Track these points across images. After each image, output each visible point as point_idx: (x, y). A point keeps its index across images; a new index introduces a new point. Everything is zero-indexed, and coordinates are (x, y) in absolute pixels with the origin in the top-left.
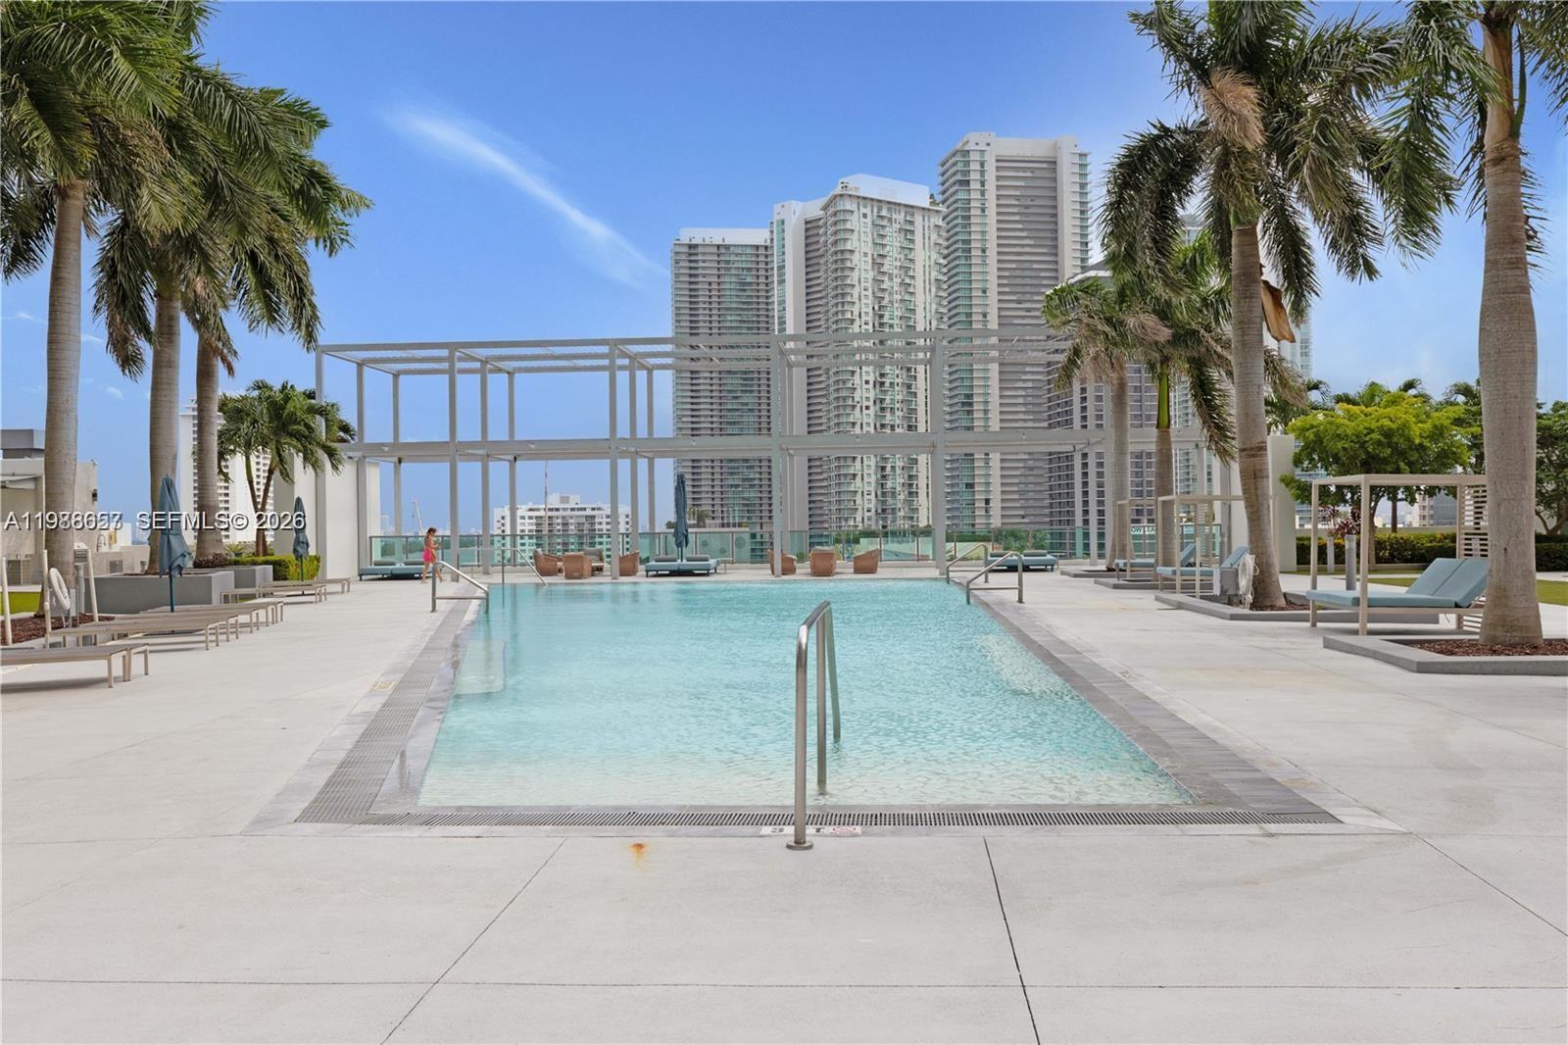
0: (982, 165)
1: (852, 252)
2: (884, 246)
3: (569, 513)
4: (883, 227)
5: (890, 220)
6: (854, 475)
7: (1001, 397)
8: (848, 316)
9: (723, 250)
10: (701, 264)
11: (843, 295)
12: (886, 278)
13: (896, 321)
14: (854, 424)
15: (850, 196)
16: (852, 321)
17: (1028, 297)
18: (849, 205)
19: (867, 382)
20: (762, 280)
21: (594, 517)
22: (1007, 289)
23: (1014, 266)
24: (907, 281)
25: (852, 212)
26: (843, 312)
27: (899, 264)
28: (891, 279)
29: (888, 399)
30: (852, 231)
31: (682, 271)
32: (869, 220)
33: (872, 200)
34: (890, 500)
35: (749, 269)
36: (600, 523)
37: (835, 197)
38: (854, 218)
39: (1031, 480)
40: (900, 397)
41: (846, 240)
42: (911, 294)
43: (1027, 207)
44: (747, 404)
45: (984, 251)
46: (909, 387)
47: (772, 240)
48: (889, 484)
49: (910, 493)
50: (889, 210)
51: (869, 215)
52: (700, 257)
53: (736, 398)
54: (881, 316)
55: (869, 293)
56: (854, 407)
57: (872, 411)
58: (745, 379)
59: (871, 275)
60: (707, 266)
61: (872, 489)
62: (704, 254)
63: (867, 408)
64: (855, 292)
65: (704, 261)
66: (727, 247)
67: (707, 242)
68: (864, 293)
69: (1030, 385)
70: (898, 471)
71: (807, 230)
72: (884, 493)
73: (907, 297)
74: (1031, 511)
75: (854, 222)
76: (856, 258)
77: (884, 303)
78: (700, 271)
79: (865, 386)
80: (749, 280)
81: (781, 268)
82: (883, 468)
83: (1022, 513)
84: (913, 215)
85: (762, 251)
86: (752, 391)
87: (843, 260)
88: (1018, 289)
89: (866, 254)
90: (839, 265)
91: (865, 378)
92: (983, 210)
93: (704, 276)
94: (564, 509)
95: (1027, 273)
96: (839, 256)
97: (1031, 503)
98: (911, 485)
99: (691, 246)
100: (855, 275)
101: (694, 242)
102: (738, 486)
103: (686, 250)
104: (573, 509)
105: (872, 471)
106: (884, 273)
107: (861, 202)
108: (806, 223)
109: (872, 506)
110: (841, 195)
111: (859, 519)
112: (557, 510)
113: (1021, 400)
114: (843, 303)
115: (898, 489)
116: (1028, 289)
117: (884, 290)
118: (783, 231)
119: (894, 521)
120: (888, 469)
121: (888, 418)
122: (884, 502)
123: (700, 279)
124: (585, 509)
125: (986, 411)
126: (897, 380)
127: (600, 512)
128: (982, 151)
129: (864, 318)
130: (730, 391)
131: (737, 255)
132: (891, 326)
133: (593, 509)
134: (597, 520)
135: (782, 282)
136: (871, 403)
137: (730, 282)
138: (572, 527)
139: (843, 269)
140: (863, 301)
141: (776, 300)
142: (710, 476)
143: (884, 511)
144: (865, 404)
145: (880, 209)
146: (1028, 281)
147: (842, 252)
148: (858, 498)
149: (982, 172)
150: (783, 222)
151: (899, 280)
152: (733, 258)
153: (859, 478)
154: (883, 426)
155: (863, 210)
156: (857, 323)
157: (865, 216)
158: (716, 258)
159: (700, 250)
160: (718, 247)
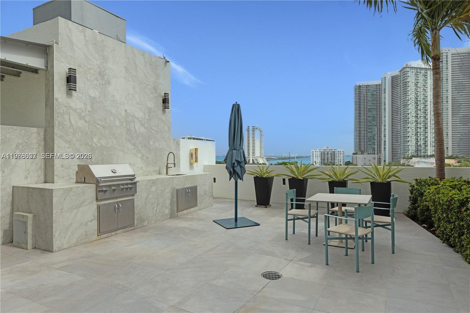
0: (447, 56)
1: (409, 82)
2: (418, 80)
3: (329, 151)
4: (418, 75)
5: (420, 73)
6: (409, 141)
7: (452, 119)
8: (408, 99)
9: (368, 87)
10: (362, 90)
11: (406, 93)
12: (419, 88)
13: (421, 100)
14: (409, 127)
15: (408, 67)
16: (409, 100)
17: (461, 91)
18: (408, 70)
19: (413, 116)
20: (378, 93)
21: (335, 152)
22: (454, 90)
23: (457, 83)
24: (425, 89)
25: (409, 71)
26: (406, 98)
27: (423, 84)
28: (420, 88)
29: (419, 121)
30: (409, 76)
31: (357, 92)
32: (414, 73)
33: (415, 68)
34: (419, 148)
35: (375, 91)
36: (336, 153)
37: (404, 68)
38: (410, 73)
39: (462, 142)
40: (423, 120)
41: (407, 79)
42: (426, 92)
43: (461, 66)
44: (374, 124)
45: (447, 80)
46: (425, 117)
47: (382, 82)
48: (419, 143)
49: (425, 146)
50: (420, 70)
51: (414, 72)
52: (362, 89)
53: (371, 123)
54: (417, 99)
55: (414, 93)
56: (409, 123)
57: (414, 124)
58: (373, 118)
59: (414, 88)
60: (363, 91)
61: (414, 144)
62: (363, 88)
63: (413, 123)
64: (410, 92)
65: (363, 90)
66: (369, 86)
67: (363, 85)
68: (412, 93)
69: (462, 116)
70: (422, 140)
71: (392, 79)
72: (417, 145)
73: (425, 93)
74: (462, 151)
75: (409, 74)
76: (410, 83)
77: (418, 95)
78: (362, 92)
79: (412, 117)
80: (375, 93)
81: (385, 89)
82: (417, 139)
83: (458, 151)
84: (427, 71)
85: (378, 86)
86: (375, 121)
87: (406, 84)
88: (458, 89)
89: (413, 82)
90: (405, 86)
91: (412, 115)
92: (447, 69)
93: (363, 93)
94: (328, 150)
95: (461, 85)
96: (405, 83)
97: (461, 148)
98: (425, 144)
99: (359, 86)
100: (410, 88)
101: (360, 85)
102: (371, 144)
103: (358, 87)
104: (329, 150)
105: (414, 140)
106: (418, 87)
107: (412, 68)
108: (392, 77)
109: (414, 149)
110: (406, 67)
111: (410, 152)
112: (326, 150)
113: (459, 120)
114: (406, 96)
115: (422, 144)
116: (461, 89)
117: (418, 91)
118: (385, 80)
119: (420, 153)
120: (419, 139)
121: (419, 126)
122: (417, 148)
123: (362, 94)
124: (332, 150)
125: (447, 123)
126: (422, 115)
127: (336, 151)
128: (447, 53)
129: (412, 99)
130: (369, 121)
131: (371, 87)
132: (420, 101)
133: (335, 150)
134: (336, 152)
135: (385, 93)
136: (414, 122)
137: (369, 94)
138: (329, 154)
139: (406, 87)
140: (412, 95)
141: (383, 97)
142: (364, 142)
143: (417, 150)
144: (412, 122)
145: (417, 70)
146: (461, 87)
147: (406, 82)
148: (410, 147)
149: (447, 58)
150: (385, 78)
151: (423, 89)
152: (370, 88)
153: (410, 142)
154: (417, 128)
155: (412, 71)
156: (410, 101)
157: (413, 72)
158: (366, 89)
159: (362, 87)
160: (366, 86)
